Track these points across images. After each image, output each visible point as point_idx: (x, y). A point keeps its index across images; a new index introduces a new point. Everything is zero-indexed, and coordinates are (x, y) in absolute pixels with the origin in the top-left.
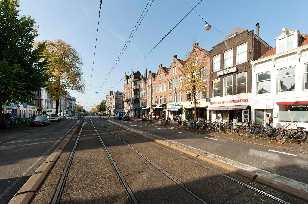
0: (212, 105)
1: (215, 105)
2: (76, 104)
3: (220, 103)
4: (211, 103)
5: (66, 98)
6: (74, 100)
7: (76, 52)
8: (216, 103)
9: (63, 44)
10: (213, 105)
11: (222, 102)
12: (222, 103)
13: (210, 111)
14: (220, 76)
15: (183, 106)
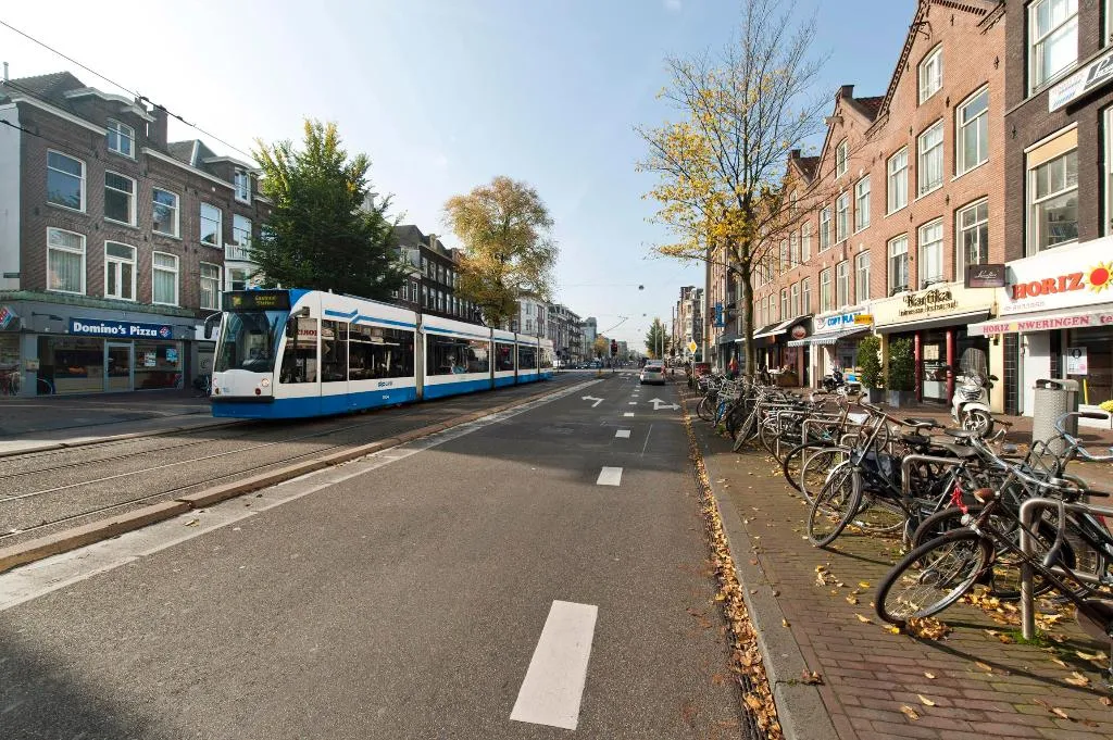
0: (1020, 301)
1: (1041, 297)
2: (596, 336)
3: (1076, 281)
4: (1016, 292)
5: (559, 320)
6: (592, 323)
7: (536, 197)
8: (1047, 287)
9: (508, 184)
10: (1027, 303)
11: (1086, 279)
12: (1089, 285)
13: (1006, 341)
14: (1073, 108)
15: (871, 319)
